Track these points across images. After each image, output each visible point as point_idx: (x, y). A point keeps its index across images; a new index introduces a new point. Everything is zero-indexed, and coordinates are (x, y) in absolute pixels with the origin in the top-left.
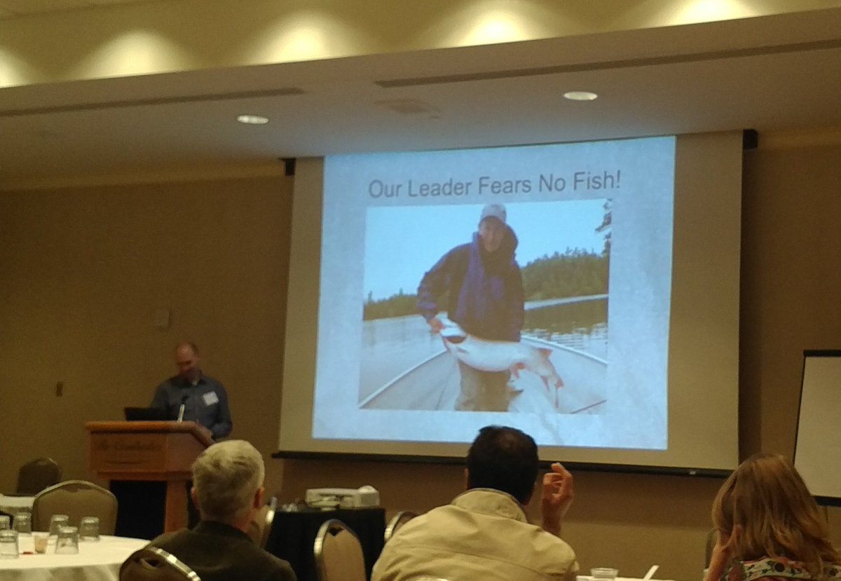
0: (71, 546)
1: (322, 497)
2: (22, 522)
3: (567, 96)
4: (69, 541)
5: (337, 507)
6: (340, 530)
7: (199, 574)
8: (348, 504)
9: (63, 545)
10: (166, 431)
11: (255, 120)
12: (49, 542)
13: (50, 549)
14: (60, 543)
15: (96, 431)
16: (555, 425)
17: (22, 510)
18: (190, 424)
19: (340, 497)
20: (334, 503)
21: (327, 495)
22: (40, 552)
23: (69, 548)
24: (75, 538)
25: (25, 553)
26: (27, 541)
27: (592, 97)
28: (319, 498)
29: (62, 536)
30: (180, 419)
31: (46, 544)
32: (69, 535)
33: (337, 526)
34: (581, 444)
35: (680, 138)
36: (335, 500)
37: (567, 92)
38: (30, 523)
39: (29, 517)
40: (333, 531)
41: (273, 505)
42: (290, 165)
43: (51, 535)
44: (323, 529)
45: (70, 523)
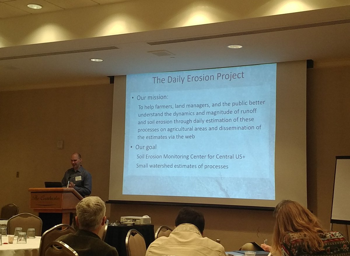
0: (24, 240)
1: (127, 220)
2: (3, 230)
3: (229, 47)
4: (23, 238)
5: (134, 224)
6: (136, 233)
7: (77, 252)
8: (138, 223)
9: (20, 240)
10: (62, 192)
11: (97, 60)
12: (14, 239)
13: (15, 242)
14: (19, 239)
15: (33, 192)
16: (226, 189)
17: (3, 225)
18: (72, 189)
19: (135, 220)
20: (132, 223)
21: (129, 219)
22: (11, 243)
23: (23, 241)
24: (25, 237)
25: (4, 243)
26: (5, 238)
27: (240, 47)
28: (126, 220)
29: (20, 236)
30: (68, 187)
31: (13, 240)
32: (23, 236)
33: (134, 232)
34: (237, 197)
35: (279, 64)
36: (133, 221)
37: (229, 45)
38: (6, 231)
39: (6, 228)
40: (133, 234)
41: (107, 223)
42: (112, 79)
43: (15, 236)
44: (129, 233)
45: (23, 231)
